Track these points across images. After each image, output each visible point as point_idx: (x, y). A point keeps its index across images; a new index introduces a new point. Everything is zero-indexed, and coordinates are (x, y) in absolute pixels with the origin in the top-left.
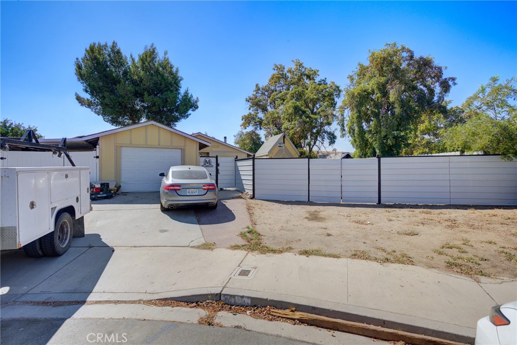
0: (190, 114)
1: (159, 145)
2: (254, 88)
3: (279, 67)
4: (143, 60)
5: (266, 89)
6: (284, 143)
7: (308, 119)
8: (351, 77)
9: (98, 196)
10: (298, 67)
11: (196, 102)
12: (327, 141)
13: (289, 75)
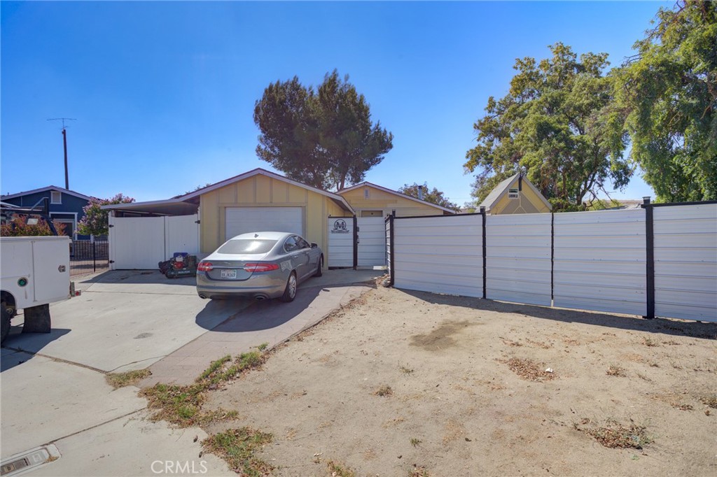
0: (383, 158)
1: (271, 202)
2: (486, 104)
3: (525, 62)
4: (321, 92)
5: (506, 103)
6: (520, 189)
7: (562, 144)
8: (641, 43)
9: (179, 272)
10: (560, 55)
11: (391, 139)
12: (609, 182)
13: (542, 72)
